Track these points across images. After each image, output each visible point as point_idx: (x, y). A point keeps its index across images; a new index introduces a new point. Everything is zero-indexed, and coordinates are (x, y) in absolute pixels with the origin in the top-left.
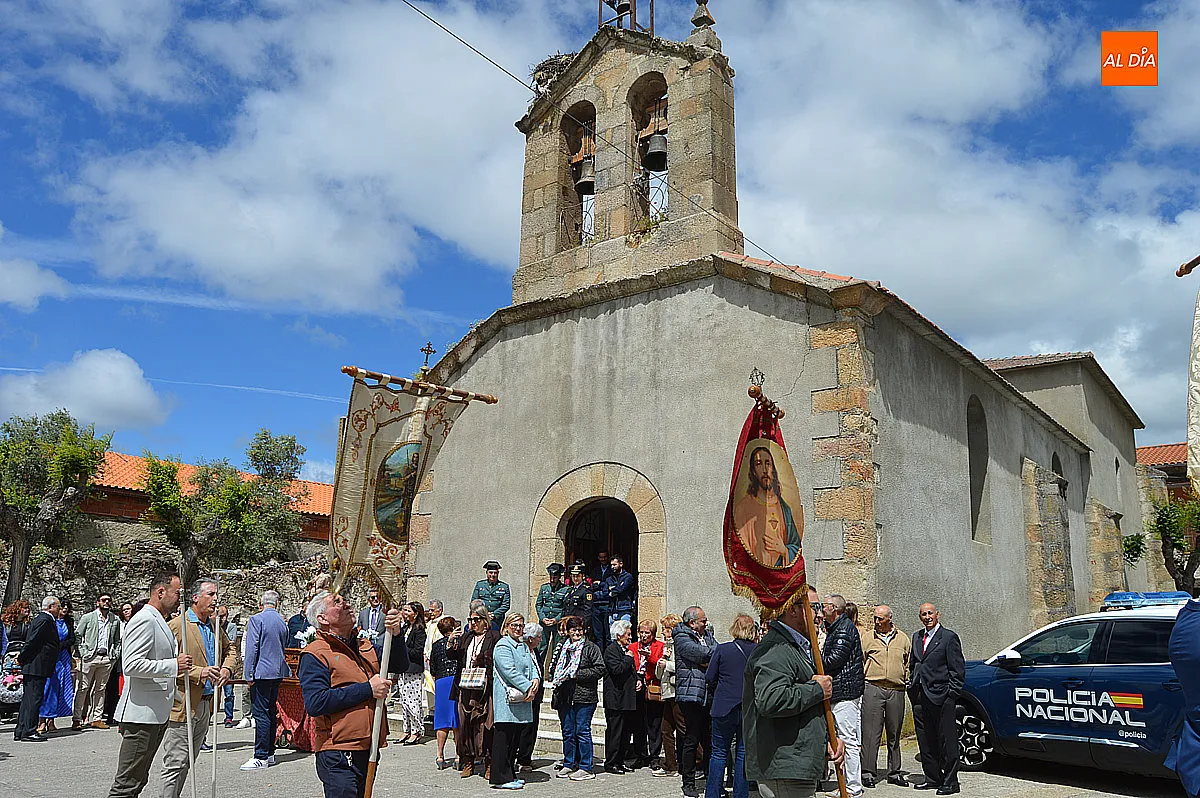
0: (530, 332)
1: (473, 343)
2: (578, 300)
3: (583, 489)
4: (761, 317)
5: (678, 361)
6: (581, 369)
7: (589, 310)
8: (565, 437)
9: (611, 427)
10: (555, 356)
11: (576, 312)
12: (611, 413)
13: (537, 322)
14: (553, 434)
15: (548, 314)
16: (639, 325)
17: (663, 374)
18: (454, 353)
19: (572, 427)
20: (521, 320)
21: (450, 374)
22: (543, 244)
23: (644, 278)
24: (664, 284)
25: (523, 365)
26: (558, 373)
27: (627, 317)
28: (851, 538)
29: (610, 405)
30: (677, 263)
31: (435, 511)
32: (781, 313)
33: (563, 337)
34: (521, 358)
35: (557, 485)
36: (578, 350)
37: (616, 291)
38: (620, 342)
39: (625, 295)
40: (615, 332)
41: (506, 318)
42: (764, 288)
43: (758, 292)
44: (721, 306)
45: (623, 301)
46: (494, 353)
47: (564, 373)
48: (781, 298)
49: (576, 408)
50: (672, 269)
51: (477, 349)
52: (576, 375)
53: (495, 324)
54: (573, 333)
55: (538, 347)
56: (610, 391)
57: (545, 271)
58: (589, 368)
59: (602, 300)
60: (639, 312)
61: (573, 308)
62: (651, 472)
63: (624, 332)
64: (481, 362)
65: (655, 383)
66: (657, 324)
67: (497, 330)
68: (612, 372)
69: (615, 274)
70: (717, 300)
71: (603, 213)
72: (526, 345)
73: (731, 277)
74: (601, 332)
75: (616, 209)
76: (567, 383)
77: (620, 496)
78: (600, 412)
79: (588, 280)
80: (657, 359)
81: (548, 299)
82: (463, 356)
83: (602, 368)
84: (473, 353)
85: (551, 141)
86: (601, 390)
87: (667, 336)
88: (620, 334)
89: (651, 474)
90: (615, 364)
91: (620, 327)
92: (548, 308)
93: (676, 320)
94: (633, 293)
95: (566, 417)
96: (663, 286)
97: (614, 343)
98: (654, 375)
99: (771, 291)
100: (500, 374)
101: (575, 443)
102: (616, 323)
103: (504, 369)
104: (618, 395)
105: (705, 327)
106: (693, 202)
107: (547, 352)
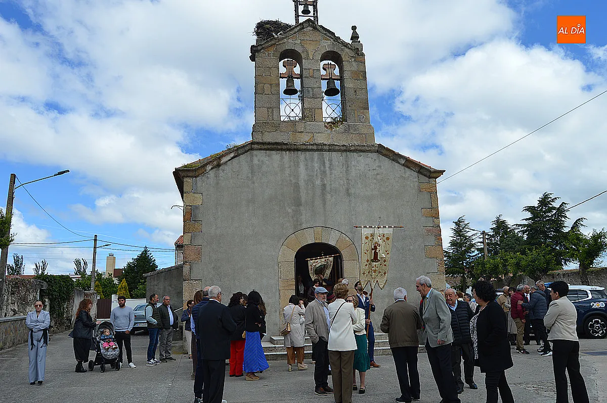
1: (232, 155)
2: (304, 147)
3: (310, 239)
5: (359, 186)
6: (305, 181)
7: (308, 153)
8: (297, 212)
9: (325, 211)
10: (287, 172)
11: (300, 152)
12: (324, 204)
13: (274, 152)
14: (290, 210)
15: (282, 150)
16: (338, 166)
17: (352, 191)
18: (219, 157)
19: (302, 208)
20: (264, 149)
21: (212, 169)
22: (272, 113)
23: (343, 146)
25: (266, 173)
26: (291, 180)
27: (330, 160)
28: (439, 265)
29: (324, 200)
30: (361, 143)
31: (205, 244)
32: (407, 175)
33: (292, 163)
34: (264, 168)
35: (293, 235)
36: (302, 169)
37: (327, 147)
38: (328, 172)
39: (329, 150)
40: (325, 167)
41: (256, 146)
42: (400, 163)
43: (396, 164)
44: (380, 167)
45: (328, 153)
47: (294, 181)
48: (407, 169)
49: (303, 200)
50: (358, 145)
51: (233, 158)
52: (302, 183)
53: (247, 148)
54: (298, 163)
55: (276, 165)
56: (323, 194)
57: (276, 127)
58: (310, 181)
59: (317, 150)
62: (349, 233)
63: (329, 167)
64: (235, 166)
65: (348, 194)
66: (348, 167)
67: (249, 151)
68: (324, 185)
69: (321, 139)
70: (377, 163)
71: (310, 108)
72: (267, 162)
73: (385, 155)
74: (316, 165)
75: (318, 109)
76: (297, 187)
77: (332, 243)
78: (318, 202)
79: (304, 138)
80: (348, 184)
81: (286, 143)
82: (224, 160)
83: (318, 182)
84: (229, 160)
85: (274, 62)
86: (318, 192)
87: (353, 174)
90: (326, 182)
91: (327, 165)
92: (284, 147)
93: (357, 168)
94: (334, 151)
95: (298, 203)
96: (350, 151)
97: (325, 172)
98: (348, 190)
99: (403, 165)
100: (250, 175)
101: (303, 217)
102: (324, 163)
103: (253, 172)
104: (328, 196)
105: (373, 174)
106: (360, 118)
107: (282, 169)
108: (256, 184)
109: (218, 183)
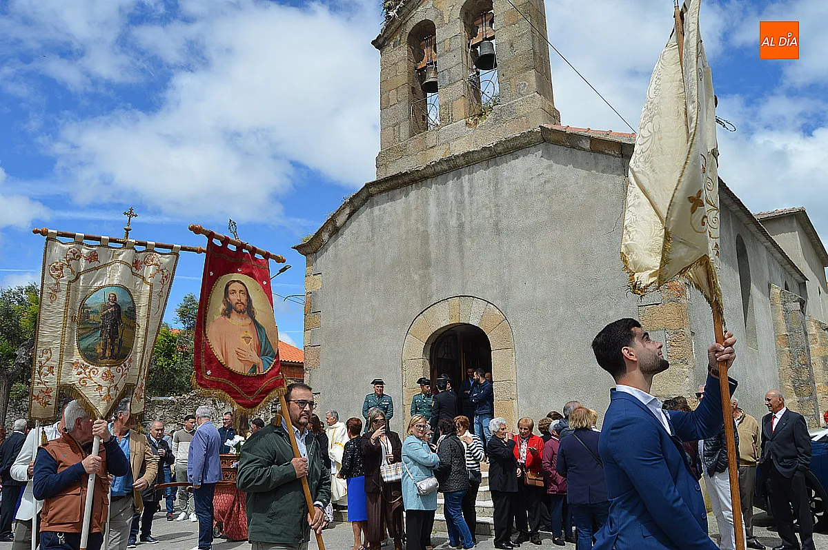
0: (392, 199)
1: (347, 211)
2: (430, 171)
3: (442, 318)
4: (583, 173)
5: (516, 212)
6: (436, 225)
7: (439, 178)
8: (426, 278)
9: (463, 268)
10: (413, 217)
11: (429, 181)
12: (462, 257)
13: (398, 191)
14: (416, 277)
15: (406, 184)
16: (481, 186)
17: (504, 223)
18: (333, 219)
19: (431, 270)
20: (385, 191)
21: (330, 236)
22: (399, 131)
23: (484, 149)
24: (500, 153)
25: (389, 225)
26: (417, 229)
27: (471, 181)
28: (673, 343)
29: (461, 250)
30: (510, 135)
31: (324, 342)
32: (600, 168)
33: (420, 201)
34: (387, 220)
35: (421, 316)
36: (432, 208)
37: (461, 161)
38: (467, 201)
39: (468, 164)
40: (462, 194)
41: (373, 190)
42: (584, 150)
43: (579, 153)
44: (550, 167)
45: (467, 169)
46: (364, 217)
47: (422, 229)
48: (600, 156)
49: (433, 256)
50: (507, 141)
51: (350, 215)
52: (432, 229)
53: (364, 195)
54: (427, 198)
55: (399, 211)
56: (461, 240)
57: (402, 152)
58: (442, 223)
59: (451, 169)
60: (481, 176)
61: (428, 178)
62: (499, 301)
63: (469, 193)
64: (354, 226)
65: (498, 231)
66: (497, 184)
67: (367, 199)
68: (461, 226)
69: (459, 148)
70: (545, 162)
71: (446, 104)
72: (389, 209)
73: (557, 143)
74: (451, 194)
75: (457, 99)
76: (425, 237)
77: (474, 322)
78: (454, 256)
79: (438, 155)
80: (498, 213)
81: (406, 172)
82: (340, 221)
83: (453, 222)
84: (348, 219)
85: (400, 52)
86: (453, 238)
87: (505, 194)
88: (466, 195)
89: (498, 303)
90: (464, 219)
91: (466, 189)
92: (407, 179)
93: (512, 180)
94: (475, 162)
95: (426, 263)
96: (500, 154)
97: (462, 202)
98: (497, 225)
99: (592, 151)
100: (370, 234)
101: (434, 283)
102: (462, 187)
103: (373, 229)
104: (468, 243)
105: (537, 184)
106: (520, 89)
107: (407, 214)
108: (377, 246)
109: (336, 256)
